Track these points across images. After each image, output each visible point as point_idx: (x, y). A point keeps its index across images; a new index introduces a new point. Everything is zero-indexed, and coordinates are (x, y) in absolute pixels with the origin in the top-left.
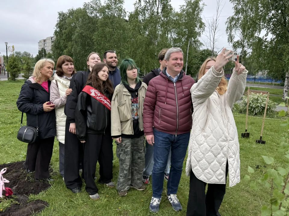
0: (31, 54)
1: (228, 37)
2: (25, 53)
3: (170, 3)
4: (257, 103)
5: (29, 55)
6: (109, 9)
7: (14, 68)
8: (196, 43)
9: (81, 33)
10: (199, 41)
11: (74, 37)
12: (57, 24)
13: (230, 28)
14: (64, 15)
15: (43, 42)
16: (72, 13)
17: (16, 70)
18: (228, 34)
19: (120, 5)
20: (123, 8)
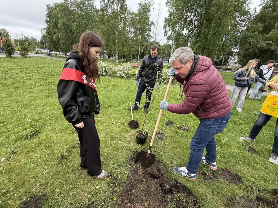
0: (37, 39)
1: (164, 32)
2: (32, 38)
3: (126, 3)
4: (167, 75)
5: (36, 39)
6: (84, 4)
7: (8, 47)
8: (148, 37)
9: (64, 23)
10: (150, 35)
11: (59, 26)
12: (47, 15)
13: (165, 26)
14: (51, 8)
15: (44, 30)
16: (57, 6)
17: (10, 49)
18: (165, 30)
19: (91, 2)
20: (94, 5)
